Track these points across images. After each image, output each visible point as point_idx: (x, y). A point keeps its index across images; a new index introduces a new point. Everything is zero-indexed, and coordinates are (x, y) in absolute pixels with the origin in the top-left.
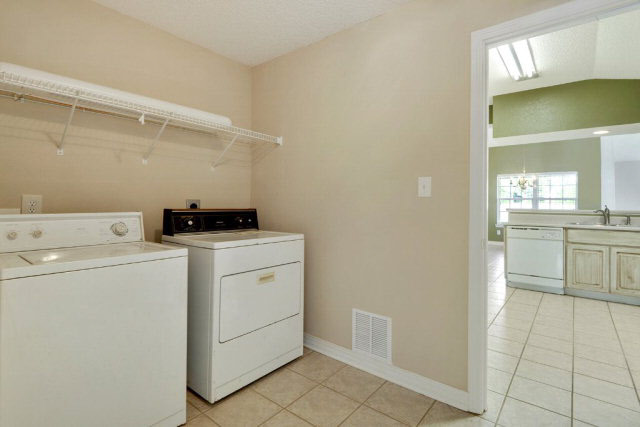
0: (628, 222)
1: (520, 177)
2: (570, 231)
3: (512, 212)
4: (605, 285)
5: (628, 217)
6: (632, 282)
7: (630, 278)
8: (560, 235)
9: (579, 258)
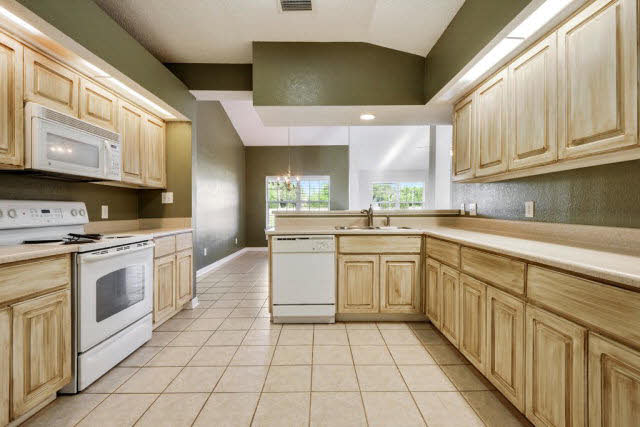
0: (387, 223)
1: (286, 179)
2: (341, 238)
3: (279, 216)
4: (375, 303)
5: (388, 217)
6: (400, 296)
7: (397, 291)
8: (331, 243)
9: (352, 273)
